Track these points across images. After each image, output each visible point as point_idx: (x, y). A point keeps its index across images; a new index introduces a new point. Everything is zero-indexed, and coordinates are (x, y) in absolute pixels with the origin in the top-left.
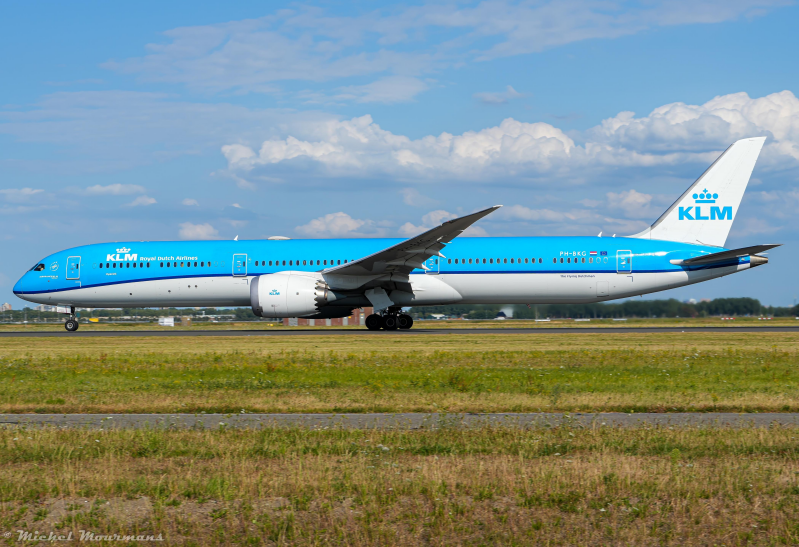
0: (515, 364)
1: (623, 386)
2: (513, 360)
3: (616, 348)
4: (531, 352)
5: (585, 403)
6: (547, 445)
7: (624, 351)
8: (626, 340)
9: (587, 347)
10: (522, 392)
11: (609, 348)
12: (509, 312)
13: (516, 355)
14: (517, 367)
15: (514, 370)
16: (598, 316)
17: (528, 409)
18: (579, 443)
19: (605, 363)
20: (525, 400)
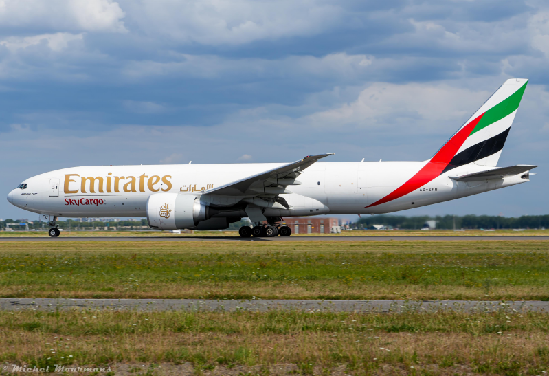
0: (447, 263)
1: (535, 280)
2: (445, 260)
3: (521, 251)
4: (457, 254)
5: (510, 293)
6: (489, 326)
7: (528, 254)
8: (527, 245)
9: (498, 251)
10: (460, 285)
11: (515, 251)
12: (432, 224)
13: (446, 257)
14: (449, 266)
15: (448, 268)
16: (501, 227)
17: (467, 298)
18: (513, 324)
19: (516, 263)
20: (463, 291)
